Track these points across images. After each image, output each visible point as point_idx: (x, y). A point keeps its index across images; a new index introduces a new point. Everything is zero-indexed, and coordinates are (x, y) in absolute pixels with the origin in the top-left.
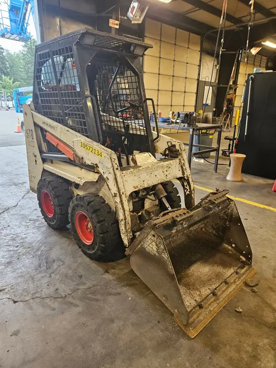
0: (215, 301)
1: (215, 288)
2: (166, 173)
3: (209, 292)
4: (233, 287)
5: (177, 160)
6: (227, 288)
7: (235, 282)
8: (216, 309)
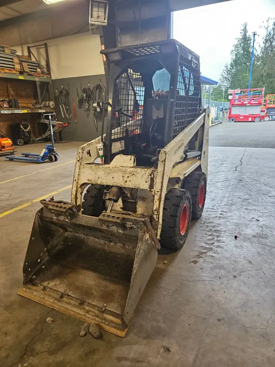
0: (55, 299)
1: (69, 294)
2: (125, 179)
3: (62, 291)
4: (82, 312)
5: (149, 171)
6: (75, 306)
7: (88, 312)
8: (47, 302)
